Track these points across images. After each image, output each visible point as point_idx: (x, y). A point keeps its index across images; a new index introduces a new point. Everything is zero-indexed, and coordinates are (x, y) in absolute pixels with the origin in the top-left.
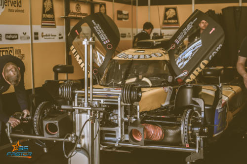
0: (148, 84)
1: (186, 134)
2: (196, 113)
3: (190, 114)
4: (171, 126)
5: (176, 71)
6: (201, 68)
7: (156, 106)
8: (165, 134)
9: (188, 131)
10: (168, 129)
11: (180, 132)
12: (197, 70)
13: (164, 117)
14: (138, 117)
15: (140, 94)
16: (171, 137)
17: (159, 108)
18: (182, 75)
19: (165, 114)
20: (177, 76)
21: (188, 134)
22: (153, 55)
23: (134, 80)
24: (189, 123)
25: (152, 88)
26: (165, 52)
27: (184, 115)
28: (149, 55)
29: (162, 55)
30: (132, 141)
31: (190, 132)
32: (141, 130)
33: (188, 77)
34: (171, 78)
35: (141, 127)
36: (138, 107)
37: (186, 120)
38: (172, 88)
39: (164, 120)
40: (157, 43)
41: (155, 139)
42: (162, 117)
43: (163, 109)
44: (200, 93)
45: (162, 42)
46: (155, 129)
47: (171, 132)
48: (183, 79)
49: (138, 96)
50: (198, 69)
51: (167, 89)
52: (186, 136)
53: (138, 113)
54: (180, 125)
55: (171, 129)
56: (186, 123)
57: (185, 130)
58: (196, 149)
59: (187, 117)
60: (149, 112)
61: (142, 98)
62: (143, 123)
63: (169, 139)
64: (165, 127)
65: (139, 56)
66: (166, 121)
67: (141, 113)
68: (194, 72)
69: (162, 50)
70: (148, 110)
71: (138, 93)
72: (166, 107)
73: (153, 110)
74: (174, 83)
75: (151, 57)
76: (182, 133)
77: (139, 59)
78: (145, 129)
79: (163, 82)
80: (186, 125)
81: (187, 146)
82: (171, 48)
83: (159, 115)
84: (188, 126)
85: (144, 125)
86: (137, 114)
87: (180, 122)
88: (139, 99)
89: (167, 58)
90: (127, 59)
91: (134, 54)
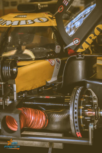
0: (29, 57)
1: (77, 120)
2: (90, 91)
3: (81, 94)
4: (57, 110)
5: (65, 39)
6: (95, 35)
7: (39, 83)
8: (50, 120)
9: (79, 115)
10: (53, 113)
11: (68, 117)
12: (91, 38)
13: (48, 97)
14: (15, 99)
15: (15, 70)
16: (57, 123)
17: (44, 86)
18: (72, 44)
19: (50, 93)
20: (66, 45)
21: (79, 119)
22: (36, 21)
23: (13, 53)
24: (79, 105)
25: (34, 62)
26: (51, 16)
27: (73, 95)
28: (32, 21)
29: (48, 20)
30: (5, 132)
31: (81, 117)
32: (16, 117)
33: (79, 46)
34: (58, 47)
35: (16, 113)
36: (15, 86)
37: (76, 102)
38: (60, 60)
39: (48, 102)
40: (42, 6)
41: (35, 127)
42: (45, 97)
43: (48, 87)
44: (95, 66)
45: (49, 5)
46: (36, 114)
47: (57, 117)
48: (73, 49)
49: (12, 72)
50: (92, 35)
51: (54, 61)
52: (76, 122)
53: (15, 94)
54: (68, 108)
55: (57, 113)
56: (75, 106)
57: (75, 115)
58: (89, 140)
59: (77, 98)
60: (29, 92)
61: (19, 74)
62: (20, 107)
63: (55, 127)
64: (49, 111)
65: (19, 22)
66: (51, 102)
67: (18, 94)
68: (87, 40)
69: (49, 14)
70: (29, 88)
71: (12, 68)
72: (53, 85)
73: (35, 89)
74: (63, 54)
75: (34, 22)
76: (71, 118)
77: (19, 26)
78: (21, 115)
79: (49, 53)
80: (76, 108)
81: (78, 135)
82: (59, 11)
83: (42, 95)
84: (79, 109)
85: (21, 109)
86: (13, 95)
87: (68, 103)
88: (14, 75)
89: (54, 23)
90: (5, 26)
91: (13, 20)
